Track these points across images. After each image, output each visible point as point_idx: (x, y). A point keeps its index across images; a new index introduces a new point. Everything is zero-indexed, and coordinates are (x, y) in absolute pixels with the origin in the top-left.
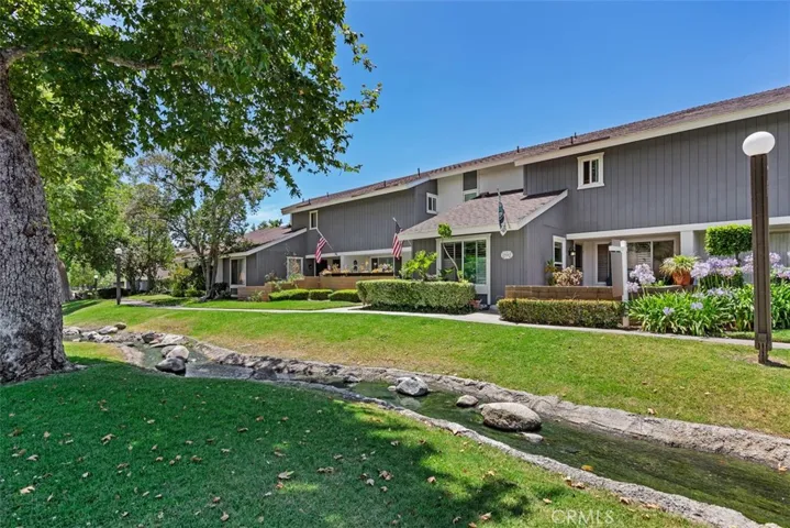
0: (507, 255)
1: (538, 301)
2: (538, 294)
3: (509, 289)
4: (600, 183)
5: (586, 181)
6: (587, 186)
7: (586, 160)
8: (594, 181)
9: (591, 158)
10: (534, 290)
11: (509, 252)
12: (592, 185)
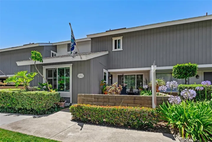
0: (81, 76)
1: (99, 107)
2: (97, 100)
3: (80, 96)
4: (121, 49)
5: (116, 48)
6: (116, 50)
7: (116, 39)
8: (118, 48)
9: (117, 38)
10: (95, 97)
11: (82, 74)
12: (118, 50)
